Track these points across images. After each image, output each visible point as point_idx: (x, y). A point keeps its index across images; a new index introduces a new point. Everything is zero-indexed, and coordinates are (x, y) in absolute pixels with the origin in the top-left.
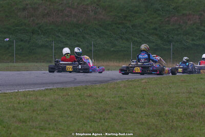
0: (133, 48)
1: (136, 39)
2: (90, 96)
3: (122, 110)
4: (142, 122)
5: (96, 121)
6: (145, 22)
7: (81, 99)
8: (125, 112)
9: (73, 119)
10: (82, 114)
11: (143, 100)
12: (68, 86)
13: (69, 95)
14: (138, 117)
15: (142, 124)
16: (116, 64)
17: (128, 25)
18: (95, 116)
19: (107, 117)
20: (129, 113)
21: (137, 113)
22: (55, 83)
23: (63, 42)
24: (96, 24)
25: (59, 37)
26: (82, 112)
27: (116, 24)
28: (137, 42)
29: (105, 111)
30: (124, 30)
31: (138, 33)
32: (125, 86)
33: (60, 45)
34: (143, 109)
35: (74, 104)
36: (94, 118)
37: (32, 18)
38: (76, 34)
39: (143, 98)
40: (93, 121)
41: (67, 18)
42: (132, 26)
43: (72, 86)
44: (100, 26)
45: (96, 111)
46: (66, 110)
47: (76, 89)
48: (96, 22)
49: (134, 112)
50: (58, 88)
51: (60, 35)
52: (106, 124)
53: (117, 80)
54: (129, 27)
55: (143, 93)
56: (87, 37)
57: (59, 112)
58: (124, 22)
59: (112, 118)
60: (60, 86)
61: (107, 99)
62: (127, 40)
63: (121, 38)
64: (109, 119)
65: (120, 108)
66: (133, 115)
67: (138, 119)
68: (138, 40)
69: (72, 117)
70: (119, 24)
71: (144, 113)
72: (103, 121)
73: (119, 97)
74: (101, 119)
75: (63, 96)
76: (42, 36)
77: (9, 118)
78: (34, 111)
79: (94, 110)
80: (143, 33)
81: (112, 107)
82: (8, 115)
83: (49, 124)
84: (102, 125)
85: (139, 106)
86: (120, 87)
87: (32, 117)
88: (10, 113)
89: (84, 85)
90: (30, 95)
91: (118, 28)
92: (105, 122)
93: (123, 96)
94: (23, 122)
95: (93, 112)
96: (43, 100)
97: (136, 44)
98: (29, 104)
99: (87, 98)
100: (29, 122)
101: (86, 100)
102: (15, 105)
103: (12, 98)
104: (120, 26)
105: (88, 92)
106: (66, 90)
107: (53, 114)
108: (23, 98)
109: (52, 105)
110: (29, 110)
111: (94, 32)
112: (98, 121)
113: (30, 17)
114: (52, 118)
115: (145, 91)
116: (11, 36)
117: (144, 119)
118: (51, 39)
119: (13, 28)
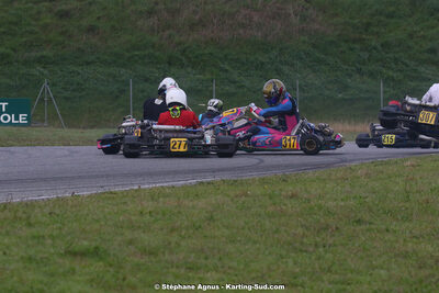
0: (385, 92)
1: (391, 73)
2: (293, 196)
3: (363, 227)
4: (407, 252)
5: (306, 251)
6: (411, 36)
7: (275, 204)
8: (368, 230)
9: (258, 246)
10: (276, 236)
11: (407, 205)
12: (247, 176)
13: (246, 195)
14: (397, 241)
15: (406, 255)
16: (348, 127)
17: (373, 43)
18: (305, 240)
19: (331, 241)
20: (379, 232)
21: (395, 232)
22: (219, 170)
23: (234, 82)
24: (304, 42)
25: (227, 71)
26: (277, 231)
27: (346, 41)
28: (393, 80)
29: (327, 227)
30: (366, 55)
31: (396, 61)
32: (368, 175)
33: (227, 88)
34: (407, 224)
35: (260, 215)
36: (302, 243)
37: (167, 32)
38: (262, 64)
39: (408, 199)
40: (301, 251)
41: (241, 31)
42: (382, 45)
43: (256, 175)
44: (314, 46)
45: (307, 228)
46: (243, 228)
47: (263, 182)
48: (306, 38)
49: (387, 230)
50: (224, 181)
51: (227, 67)
52: (329, 256)
53: (351, 161)
54: (375, 48)
55: (408, 188)
56: (286, 69)
57: (227, 232)
58: (364, 36)
59: (342, 245)
60: (227, 176)
61: (331, 204)
62: (372, 75)
63: (359, 71)
64: (335, 245)
65: (359, 222)
66: (388, 237)
67: (397, 245)
68: (395, 75)
69: (255, 242)
70: (354, 41)
71: (411, 232)
72: (321, 249)
73: (355, 198)
74: (316, 246)
75: (236, 196)
76: (189, 70)
77: (120, 245)
78: (173, 230)
79: (302, 226)
80: (407, 61)
81: (341, 219)
82: (119, 238)
83: (206, 258)
84: (319, 258)
85: (400, 218)
86: (358, 178)
87: (170, 243)
88: (122, 234)
89: (280, 175)
90: (166, 196)
91: (351, 49)
92: (326, 252)
93: (363, 195)
94: (151, 253)
95: (300, 231)
96: (193, 207)
97: (392, 84)
98: (164, 214)
99: (287, 202)
100: (164, 253)
101: (285, 205)
102: (133, 218)
103: (125, 203)
104: (357, 46)
105: (290, 189)
106: (242, 184)
107: (214, 237)
108: (151, 203)
109: (212, 217)
110: (162, 229)
111: (302, 59)
112: (311, 249)
113: (163, 31)
114: (211, 245)
115: (411, 185)
116: (123, 71)
117: (410, 245)
118: (208, 76)
119: (127, 55)
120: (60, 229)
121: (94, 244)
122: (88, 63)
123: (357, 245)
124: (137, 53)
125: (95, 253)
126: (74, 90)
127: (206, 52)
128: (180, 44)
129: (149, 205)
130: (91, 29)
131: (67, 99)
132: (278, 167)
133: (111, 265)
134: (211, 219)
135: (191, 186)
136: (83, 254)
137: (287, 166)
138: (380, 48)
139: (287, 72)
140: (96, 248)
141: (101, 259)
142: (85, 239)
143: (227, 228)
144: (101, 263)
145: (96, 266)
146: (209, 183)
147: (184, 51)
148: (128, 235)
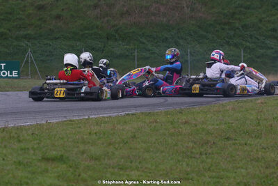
0: (244, 56)
1: (248, 44)
2: (186, 123)
3: (230, 142)
4: (258, 158)
5: (194, 158)
6: (261, 21)
7: (174, 128)
8: (234, 144)
9: (164, 154)
10: (176, 148)
11: (258, 128)
12: (157, 110)
13: (157, 122)
14: (252, 151)
15: (257, 160)
17: (237, 25)
18: (194, 150)
19: (210, 151)
20: (241, 145)
21: (251, 145)
22: (139, 106)
23: (149, 50)
24: (193, 25)
25: (144, 43)
26: (176, 145)
27: (220, 24)
28: (250, 48)
29: (207, 142)
30: (232, 33)
31: (251, 36)
32: (233, 109)
33: (144, 54)
34: (258, 140)
35: (165, 135)
36: (192, 152)
37: (106, 19)
38: (167, 38)
39: (259, 124)
40: (191, 157)
41: (153, 18)
42: (242, 27)
43: (162, 109)
44: (199, 27)
45: (195, 143)
46: (155, 143)
47: (167, 113)
48: (194, 22)
49: (246, 144)
50: (142, 113)
51: (145, 41)
52: (209, 160)
54: (238, 28)
55: (259, 118)
56: (181, 42)
57: (145, 145)
58: (231, 21)
59: (217, 153)
60: (144, 110)
61: (210, 127)
62: (236, 45)
63: (228, 43)
64: (213, 154)
65: (228, 139)
66: (246, 148)
67: (252, 153)
68: (251, 45)
69: (162, 152)
70: (225, 24)
71: (261, 145)
72: (204, 156)
73: (225, 123)
74: (201, 154)
75: (150, 123)
76: (120, 42)
77: (76, 154)
78: (110, 144)
79: (192, 142)
80: (258, 37)
81: (216, 137)
82: (76, 150)
83: (131, 162)
84: (202, 162)
85: (254, 136)
86: (227, 110)
87: (108, 153)
88: (78, 147)
89: (178, 108)
90: (105, 123)
91: (223, 29)
92: (207, 158)
93: (231, 122)
94: (96, 159)
95: (191, 144)
96: (123, 130)
97: (249, 51)
98: (104, 134)
99: (181, 126)
100: (104, 159)
101: (181, 128)
102: (85, 137)
103: (80, 127)
104: (227, 27)
105: (184, 118)
106: (154, 115)
107: (137, 149)
108: (96, 127)
109: (135, 136)
110: (103, 144)
111: (191, 35)
112: (198, 156)
113: (104, 18)
114: (134, 154)
115: (261, 116)
116: (78, 43)
117: (260, 153)
118: (132, 47)
119: (81, 33)
120: (39, 144)
121: (60, 153)
122: (56, 39)
123: (226, 153)
124: (87, 32)
125: (61, 159)
126: (47, 56)
127: (131, 31)
128: (114, 26)
129: (95, 129)
130: (58, 17)
131: (43, 61)
132: (177, 104)
133: (71, 167)
134: (134, 137)
135: (122, 116)
136: (53, 160)
137: (182, 103)
138: (241, 29)
139: (182, 44)
140: (62, 156)
141: (65, 163)
142: (54, 150)
143: (145, 143)
144: (65, 166)
145: (62, 168)
146: (133, 114)
147: (117, 31)
148: (82, 147)
